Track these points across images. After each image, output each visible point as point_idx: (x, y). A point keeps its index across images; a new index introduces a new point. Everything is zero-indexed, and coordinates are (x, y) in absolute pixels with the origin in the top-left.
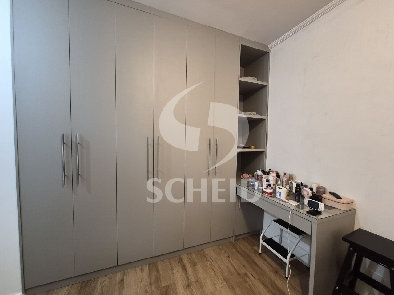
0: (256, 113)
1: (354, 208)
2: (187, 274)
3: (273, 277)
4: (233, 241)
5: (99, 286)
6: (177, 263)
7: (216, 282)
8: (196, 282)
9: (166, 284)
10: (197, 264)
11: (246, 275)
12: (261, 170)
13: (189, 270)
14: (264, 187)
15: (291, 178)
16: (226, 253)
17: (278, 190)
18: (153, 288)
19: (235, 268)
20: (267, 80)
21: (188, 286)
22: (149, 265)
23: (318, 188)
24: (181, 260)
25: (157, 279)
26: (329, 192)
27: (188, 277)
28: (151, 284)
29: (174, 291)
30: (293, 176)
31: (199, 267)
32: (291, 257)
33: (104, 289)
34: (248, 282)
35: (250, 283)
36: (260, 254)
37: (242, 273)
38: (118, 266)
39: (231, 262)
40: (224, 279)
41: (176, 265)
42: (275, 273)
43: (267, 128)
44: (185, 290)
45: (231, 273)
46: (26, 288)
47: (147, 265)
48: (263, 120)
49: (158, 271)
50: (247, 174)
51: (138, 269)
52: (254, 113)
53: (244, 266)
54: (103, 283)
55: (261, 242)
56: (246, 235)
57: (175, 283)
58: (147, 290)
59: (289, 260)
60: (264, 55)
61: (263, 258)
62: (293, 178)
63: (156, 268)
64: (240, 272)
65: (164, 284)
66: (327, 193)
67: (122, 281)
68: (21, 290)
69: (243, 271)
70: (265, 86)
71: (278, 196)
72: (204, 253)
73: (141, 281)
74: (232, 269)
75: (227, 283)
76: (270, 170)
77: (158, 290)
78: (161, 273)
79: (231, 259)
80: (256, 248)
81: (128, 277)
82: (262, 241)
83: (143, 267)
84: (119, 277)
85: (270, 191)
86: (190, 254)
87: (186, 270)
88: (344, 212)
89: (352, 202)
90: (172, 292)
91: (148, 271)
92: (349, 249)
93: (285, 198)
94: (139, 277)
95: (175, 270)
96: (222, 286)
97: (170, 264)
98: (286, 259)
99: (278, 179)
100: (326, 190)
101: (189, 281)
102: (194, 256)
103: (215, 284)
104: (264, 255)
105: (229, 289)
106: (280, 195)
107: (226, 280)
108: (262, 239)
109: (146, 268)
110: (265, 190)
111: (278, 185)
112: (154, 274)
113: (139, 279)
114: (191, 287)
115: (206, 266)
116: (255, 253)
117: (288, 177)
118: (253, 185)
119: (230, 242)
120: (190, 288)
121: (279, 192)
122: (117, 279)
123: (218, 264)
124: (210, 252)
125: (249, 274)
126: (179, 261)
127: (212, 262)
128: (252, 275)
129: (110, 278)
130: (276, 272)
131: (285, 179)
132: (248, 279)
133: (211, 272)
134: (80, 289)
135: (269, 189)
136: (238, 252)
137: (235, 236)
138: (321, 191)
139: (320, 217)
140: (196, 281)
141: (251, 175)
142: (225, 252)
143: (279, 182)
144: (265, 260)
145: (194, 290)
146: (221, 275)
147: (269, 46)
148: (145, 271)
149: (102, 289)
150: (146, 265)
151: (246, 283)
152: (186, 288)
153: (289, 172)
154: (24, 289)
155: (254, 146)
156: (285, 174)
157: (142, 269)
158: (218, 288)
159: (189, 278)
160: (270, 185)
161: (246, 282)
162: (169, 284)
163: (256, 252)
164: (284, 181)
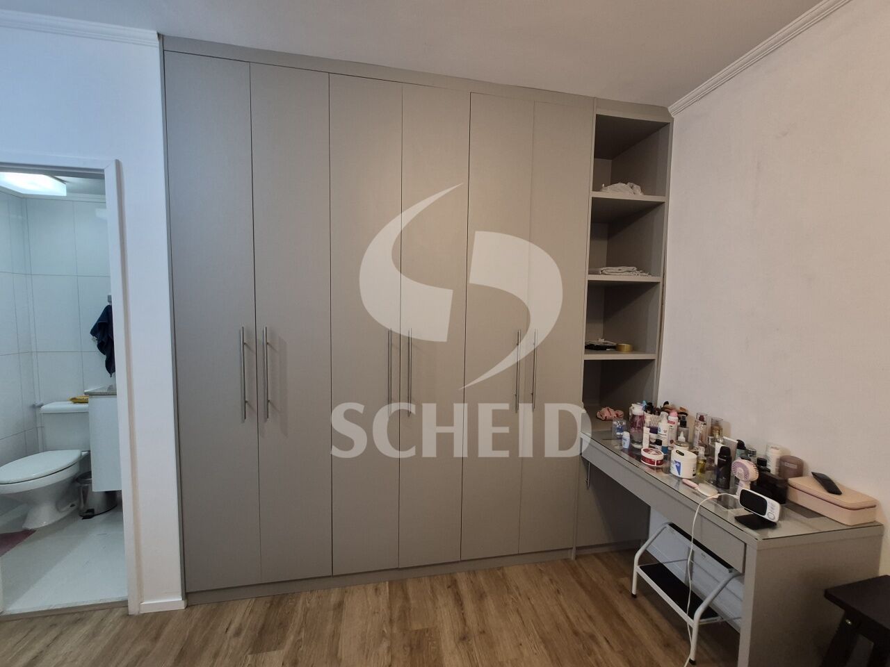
0: (635, 269)
1: (879, 520)
2: (463, 614)
3: (658, 654)
4: (573, 558)
5: (300, 609)
6: (446, 587)
7: (522, 640)
8: (481, 633)
9: (420, 627)
10: (486, 596)
11: (592, 637)
12: (644, 402)
13: (469, 606)
14: (646, 445)
15: (716, 428)
16: (552, 583)
17: (675, 456)
18: (395, 630)
19: (568, 617)
20: (664, 190)
21: (464, 638)
22: (391, 583)
23: (782, 461)
24: (454, 584)
25: (405, 614)
26: (813, 473)
27: (464, 620)
28: (391, 621)
29: (435, 642)
30: (723, 425)
31: (490, 604)
32: (703, 616)
33: (308, 615)
34: (595, 654)
35: (600, 658)
36: (634, 596)
37: (584, 632)
38: (332, 576)
39: (561, 605)
40: (541, 638)
41: (442, 592)
42: (665, 646)
43: (662, 304)
44: (457, 646)
45: (558, 627)
46: (187, 591)
47: (387, 583)
48: (652, 285)
49: (406, 598)
50: (611, 410)
51: (370, 588)
52: (631, 268)
53: (590, 617)
54: (308, 605)
55: (637, 569)
56: (605, 549)
57: (437, 627)
58: (383, 631)
59: (699, 622)
60: (658, 130)
61: (640, 607)
62: (720, 430)
63: (403, 590)
64: (580, 631)
65: (416, 626)
66: (807, 475)
67: (340, 606)
68: (180, 593)
69: (586, 627)
70: (659, 205)
71: (674, 471)
72: (503, 574)
73: (375, 613)
74: (562, 618)
75: (546, 647)
76: (666, 406)
77: (404, 634)
78: (413, 602)
79: (561, 597)
80: (624, 580)
81: (349, 599)
82: (638, 567)
83: (379, 586)
84: (334, 597)
85: (656, 456)
86: (474, 572)
87: (462, 605)
88: (846, 527)
89: (875, 506)
90: (430, 643)
91: (388, 595)
92: (843, 623)
93: (692, 477)
94: (370, 603)
95: (441, 601)
96: (535, 651)
97: (432, 588)
98: (692, 618)
99: (680, 428)
100: (805, 467)
101: (467, 629)
102: (481, 578)
103: (521, 645)
104: (643, 600)
105: (549, 660)
106: (679, 468)
107: (545, 641)
108: (639, 563)
109: (385, 588)
110: (644, 454)
111: (679, 444)
112: (398, 604)
113: (371, 608)
114: (469, 640)
115: (506, 604)
116: (621, 592)
117: (709, 425)
118: (621, 438)
119: (566, 560)
120: (468, 644)
121: (676, 462)
122: (332, 600)
123: (532, 603)
124: (516, 574)
125: (601, 639)
126: (450, 584)
127: (519, 598)
128: (608, 641)
129: (319, 597)
130: (667, 645)
131: (700, 429)
132: (595, 648)
133: (514, 618)
134: (270, 607)
135: (654, 452)
136: (581, 584)
137: (578, 548)
138: (791, 469)
139: (771, 534)
140: (480, 630)
141: (620, 413)
142: (551, 580)
143: (682, 438)
144: (644, 612)
145: (475, 649)
146: (535, 628)
147: (670, 109)
148: (382, 593)
149: (305, 616)
150: (385, 582)
151: (589, 655)
152: (459, 642)
153: (712, 413)
154: (184, 592)
155: (628, 345)
156: (702, 418)
157: (376, 590)
158: (526, 653)
159: (469, 622)
160: (659, 442)
161: (590, 652)
162: (426, 627)
163: (624, 590)
164: (697, 433)
